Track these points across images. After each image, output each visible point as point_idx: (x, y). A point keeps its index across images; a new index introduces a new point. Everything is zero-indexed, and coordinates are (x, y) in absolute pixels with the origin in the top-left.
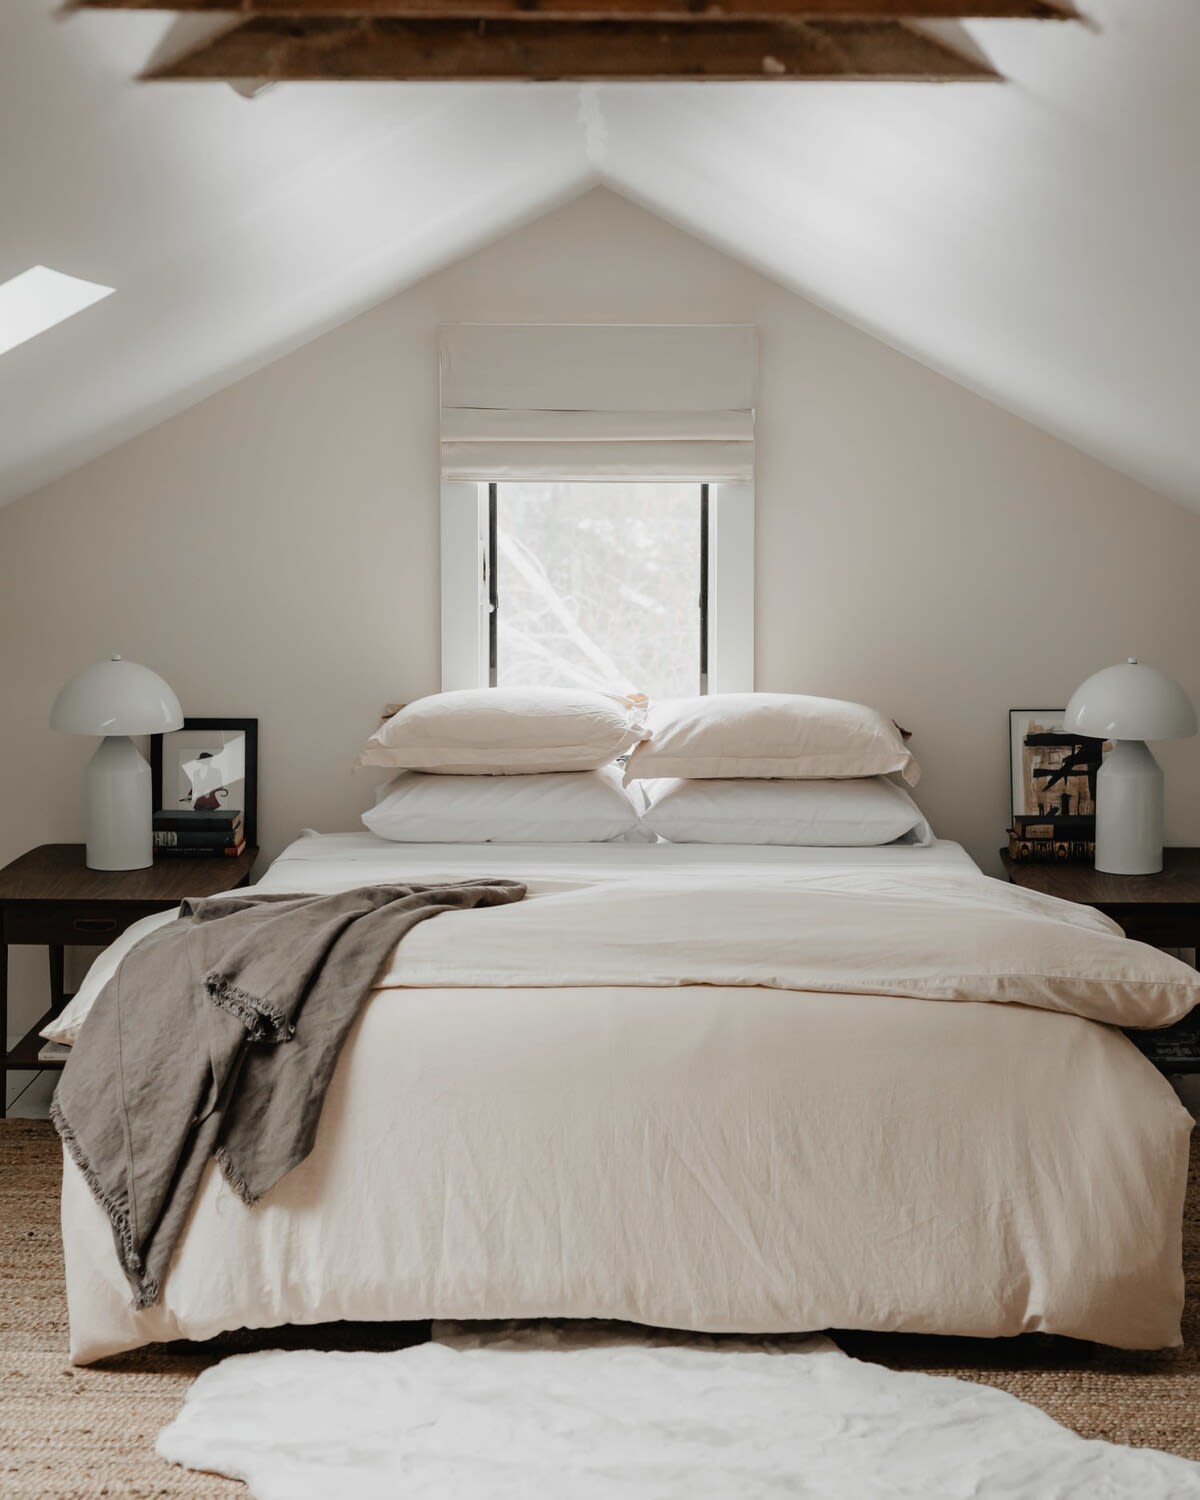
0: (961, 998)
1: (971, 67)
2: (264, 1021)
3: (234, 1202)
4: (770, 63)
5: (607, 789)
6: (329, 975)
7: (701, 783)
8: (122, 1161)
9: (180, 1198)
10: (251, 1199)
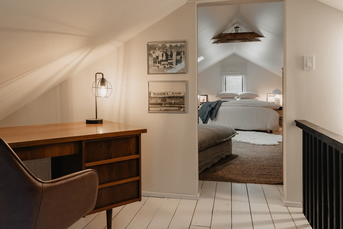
0: (262, 107)
1: (259, 40)
2: (213, 108)
3: (211, 120)
4: (248, 41)
5: (235, 99)
6: (217, 105)
7: (242, 98)
8: (203, 117)
9: (207, 120)
10: (212, 120)
